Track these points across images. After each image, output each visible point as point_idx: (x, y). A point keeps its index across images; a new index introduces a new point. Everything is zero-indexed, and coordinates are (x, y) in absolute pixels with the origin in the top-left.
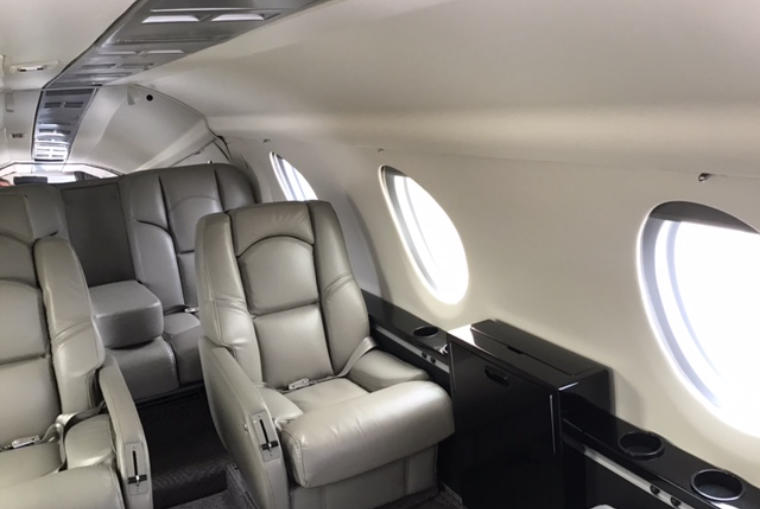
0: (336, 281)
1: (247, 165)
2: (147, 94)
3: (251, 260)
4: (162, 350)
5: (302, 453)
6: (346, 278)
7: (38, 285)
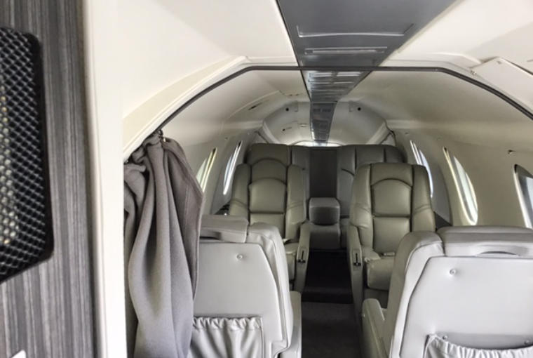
0: (422, 206)
1: (404, 149)
2: (357, 107)
3: (376, 189)
4: (336, 229)
5: (371, 271)
6: (427, 207)
7: (286, 184)
